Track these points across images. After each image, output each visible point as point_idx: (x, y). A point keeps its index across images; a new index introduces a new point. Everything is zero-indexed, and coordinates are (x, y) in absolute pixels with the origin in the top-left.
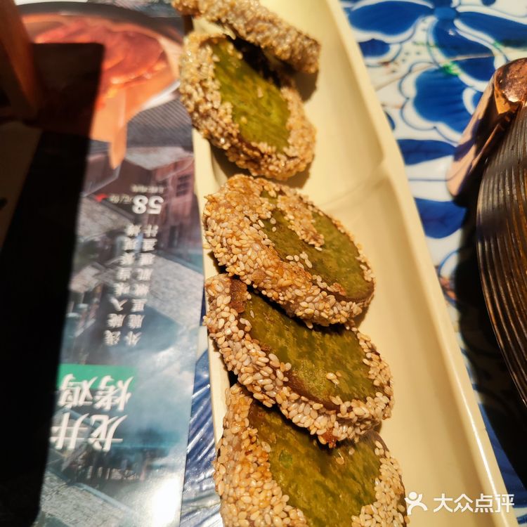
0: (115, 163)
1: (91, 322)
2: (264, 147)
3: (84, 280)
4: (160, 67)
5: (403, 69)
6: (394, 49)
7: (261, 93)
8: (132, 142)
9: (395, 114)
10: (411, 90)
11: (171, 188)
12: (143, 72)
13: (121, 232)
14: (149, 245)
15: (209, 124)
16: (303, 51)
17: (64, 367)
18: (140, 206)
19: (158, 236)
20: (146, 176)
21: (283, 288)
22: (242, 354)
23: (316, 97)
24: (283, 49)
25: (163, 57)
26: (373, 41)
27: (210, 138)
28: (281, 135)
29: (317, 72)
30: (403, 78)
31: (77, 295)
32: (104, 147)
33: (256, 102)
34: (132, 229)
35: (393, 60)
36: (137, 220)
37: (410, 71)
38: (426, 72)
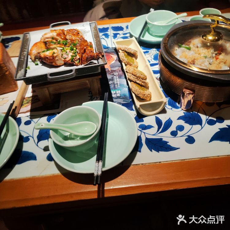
0: (110, 70)
1: (113, 86)
2: (131, 63)
3: (110, 82)
4: (112, 58)
5: (151, 54)
6: (150, 52)
7: (130, 58)
8: (111, 68)
9: (150, 61)
10: (153, 57)
11: (118, 72)
12: (109, 59)
13: (113, 77)
14: (118, 78)
15: (124, 61)
16: (135, 52)
17: (111, 91)
18: (115, 74)
19: (119, 77)
20: (115, 71)
21: (135, 73)
22: (132, 77)
23: (138, 59)
24: (132, 52)
25: (112, 57)
26: (147, 51)
27: (125, 63)
28: (133, 62)
29: (137, 56)
30: (151, 56)
31: (110, 84)
32: (107, 69)
33: (130, 59)
34: (115, 77)
35: (150, 53)
36: (115, 76)
37: (153, 54)
38: (156, 54)
